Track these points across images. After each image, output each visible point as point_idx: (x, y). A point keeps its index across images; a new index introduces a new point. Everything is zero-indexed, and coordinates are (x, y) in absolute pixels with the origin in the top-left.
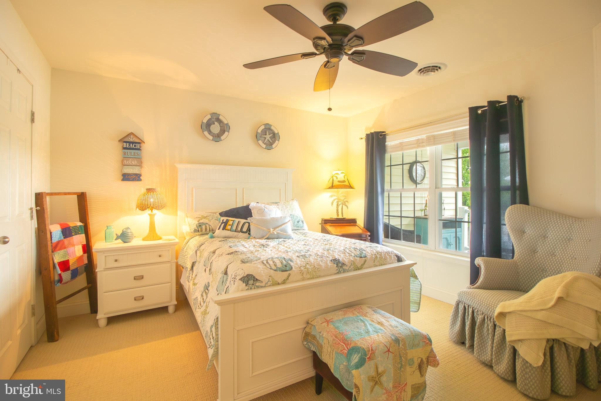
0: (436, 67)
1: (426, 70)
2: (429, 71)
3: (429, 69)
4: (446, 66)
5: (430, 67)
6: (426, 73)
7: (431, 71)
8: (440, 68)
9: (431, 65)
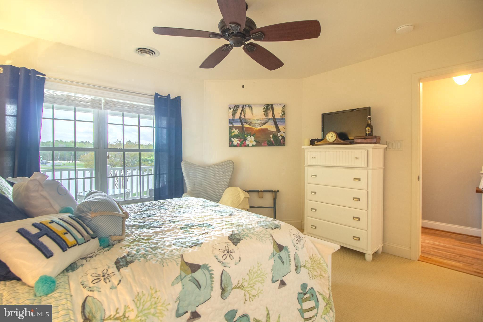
0: (153, 51)
1: (144, 51)
2: (146, 53)
3: (147, 51)
4: (159, 53)
5: (148, 49)
6: (144, 53)
7: (148, 53)
8: (154, 53)
9: (149, 49)
